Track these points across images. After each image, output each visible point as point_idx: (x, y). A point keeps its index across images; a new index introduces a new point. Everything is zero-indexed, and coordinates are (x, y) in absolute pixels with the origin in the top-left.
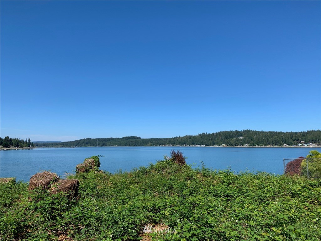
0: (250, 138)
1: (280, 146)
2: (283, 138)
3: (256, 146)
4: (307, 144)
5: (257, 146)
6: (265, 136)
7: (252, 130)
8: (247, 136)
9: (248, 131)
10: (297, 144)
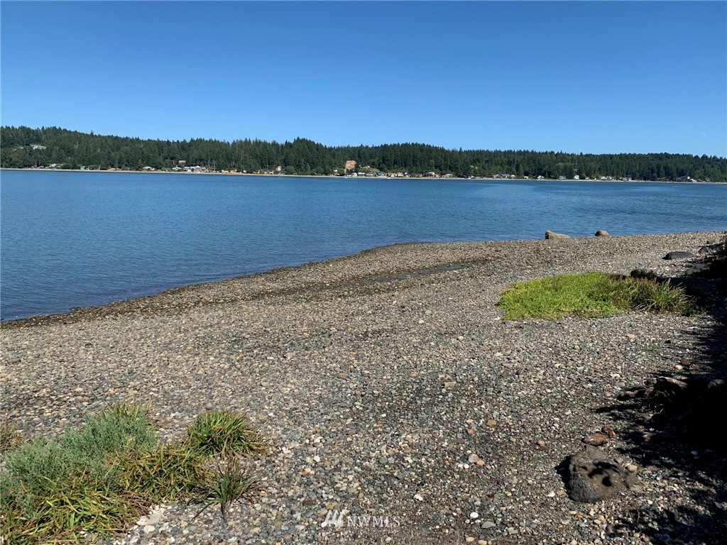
0: (62, 148)
1: (137, 170)
2: (143, 153)
3: (80, 168)
4: (192, 168)
5: (82, 169)
6: (102, 144)
7: (65, 130)
8: (55, 144)
9: (55, 131)
10: (171, 167)
